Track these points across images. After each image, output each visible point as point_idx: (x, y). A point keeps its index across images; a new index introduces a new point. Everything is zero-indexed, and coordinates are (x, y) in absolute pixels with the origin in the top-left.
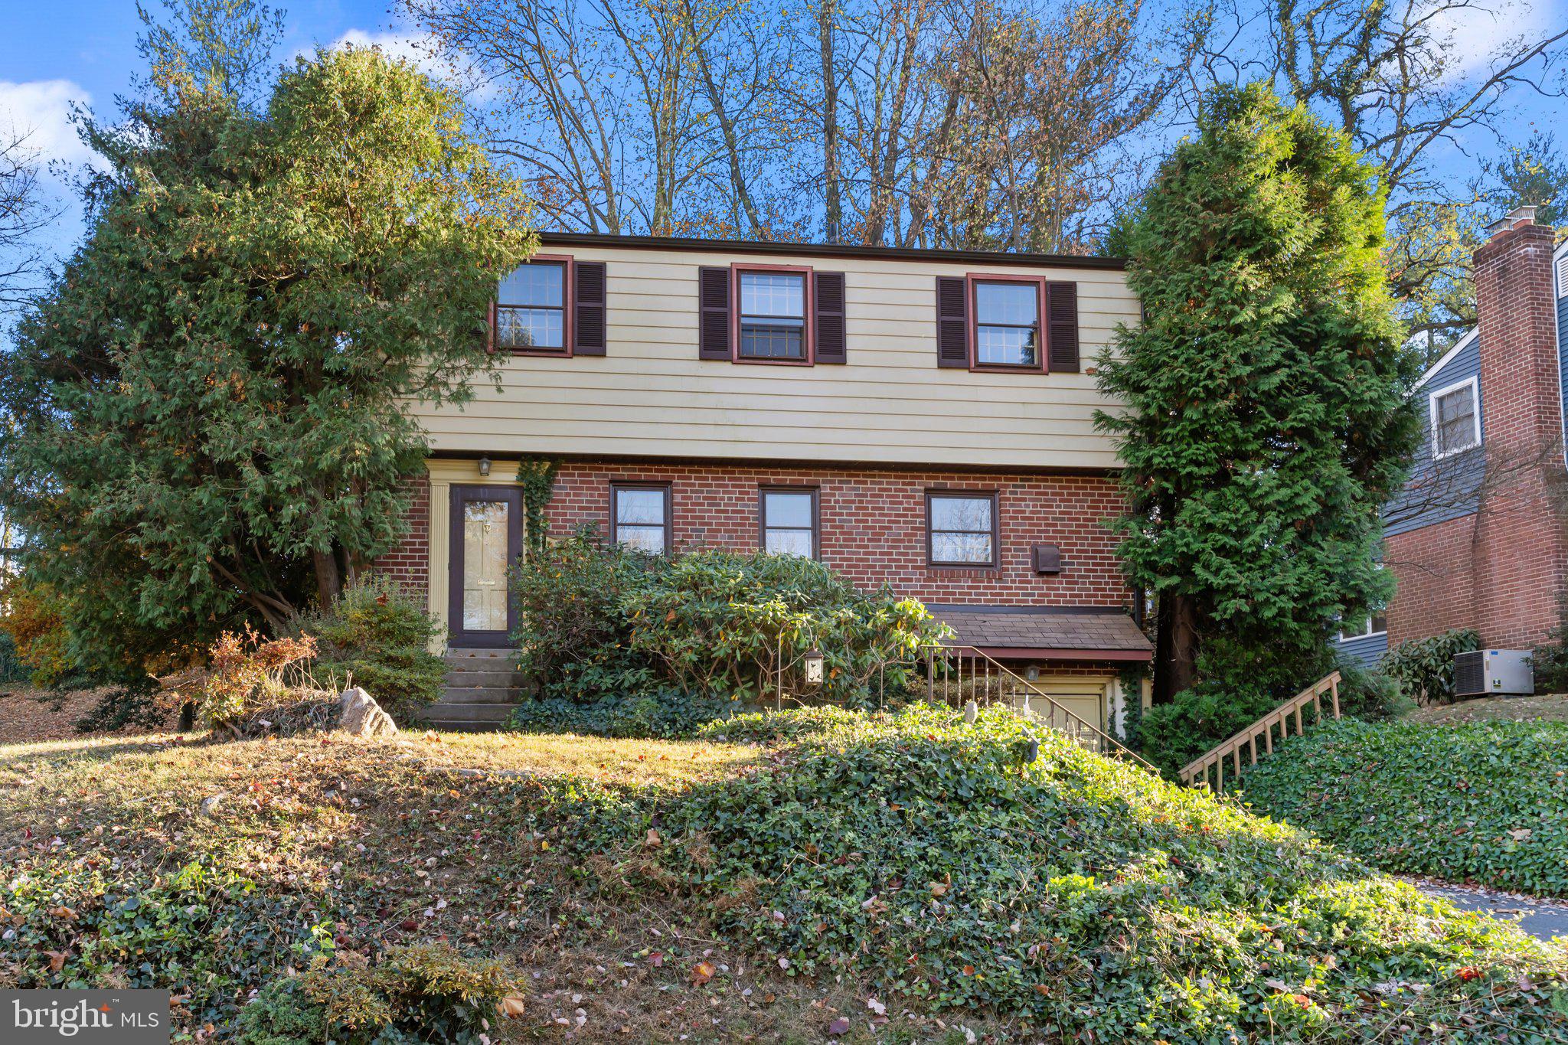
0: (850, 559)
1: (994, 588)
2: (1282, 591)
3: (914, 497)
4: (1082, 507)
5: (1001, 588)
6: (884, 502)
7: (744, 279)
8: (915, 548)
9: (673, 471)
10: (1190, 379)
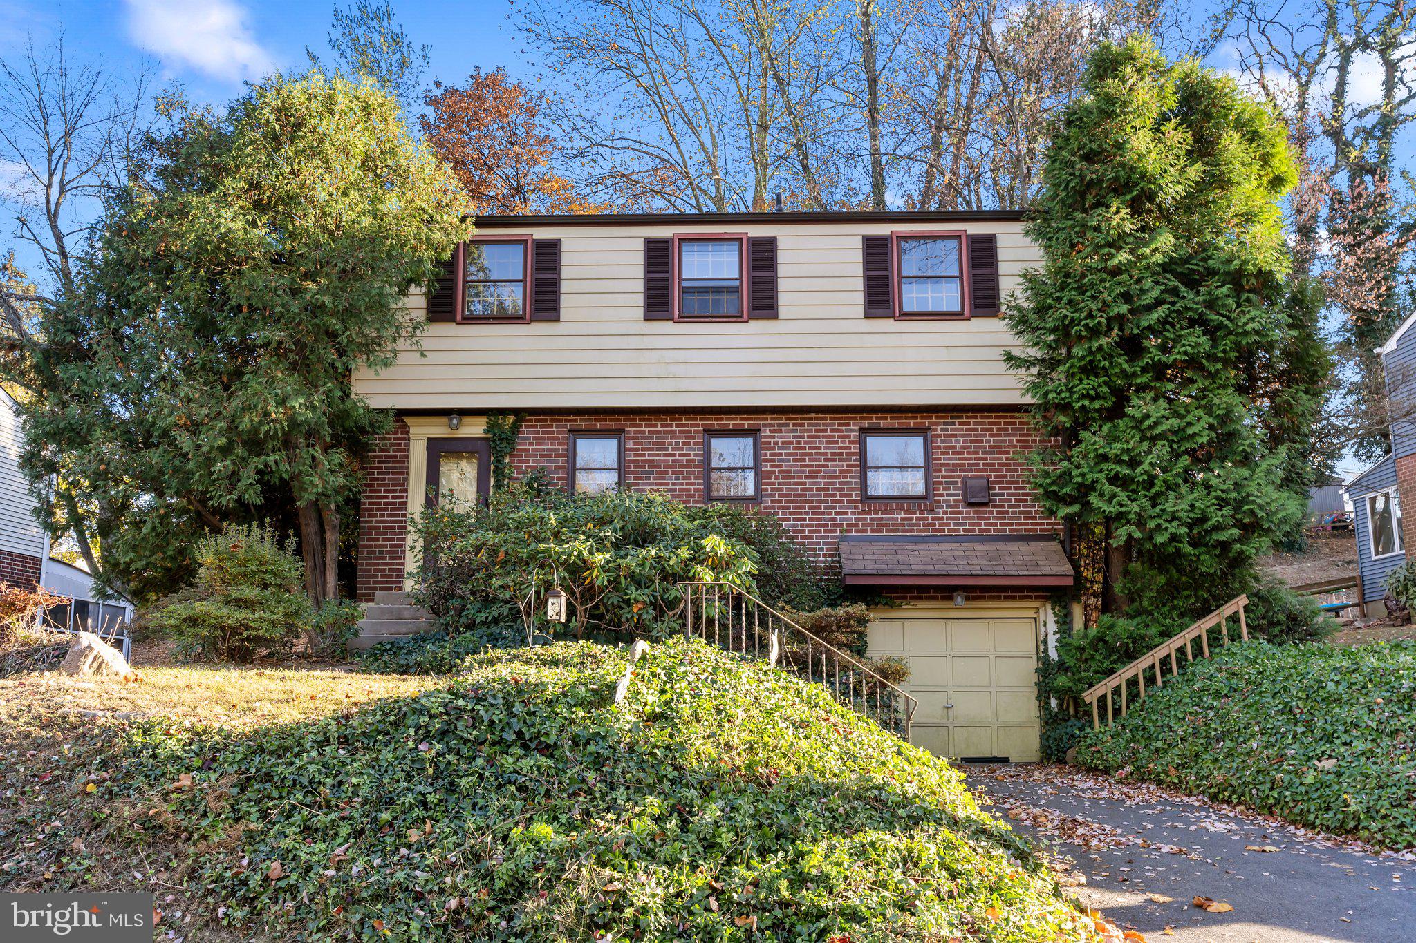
0: (789, 495)
1: (927, 519)
2: (1174, 518)
3: (849, 436)
4: (1011, 441)
5: (933, 519)
6: (821, 442)
7: (685, 248)
8: (850, 483)
9: (626, 420)
10: (1072, 320)
